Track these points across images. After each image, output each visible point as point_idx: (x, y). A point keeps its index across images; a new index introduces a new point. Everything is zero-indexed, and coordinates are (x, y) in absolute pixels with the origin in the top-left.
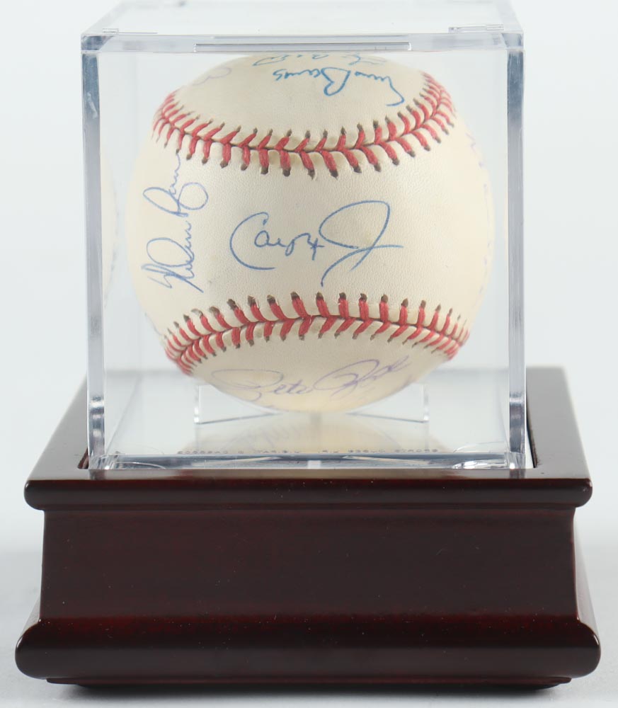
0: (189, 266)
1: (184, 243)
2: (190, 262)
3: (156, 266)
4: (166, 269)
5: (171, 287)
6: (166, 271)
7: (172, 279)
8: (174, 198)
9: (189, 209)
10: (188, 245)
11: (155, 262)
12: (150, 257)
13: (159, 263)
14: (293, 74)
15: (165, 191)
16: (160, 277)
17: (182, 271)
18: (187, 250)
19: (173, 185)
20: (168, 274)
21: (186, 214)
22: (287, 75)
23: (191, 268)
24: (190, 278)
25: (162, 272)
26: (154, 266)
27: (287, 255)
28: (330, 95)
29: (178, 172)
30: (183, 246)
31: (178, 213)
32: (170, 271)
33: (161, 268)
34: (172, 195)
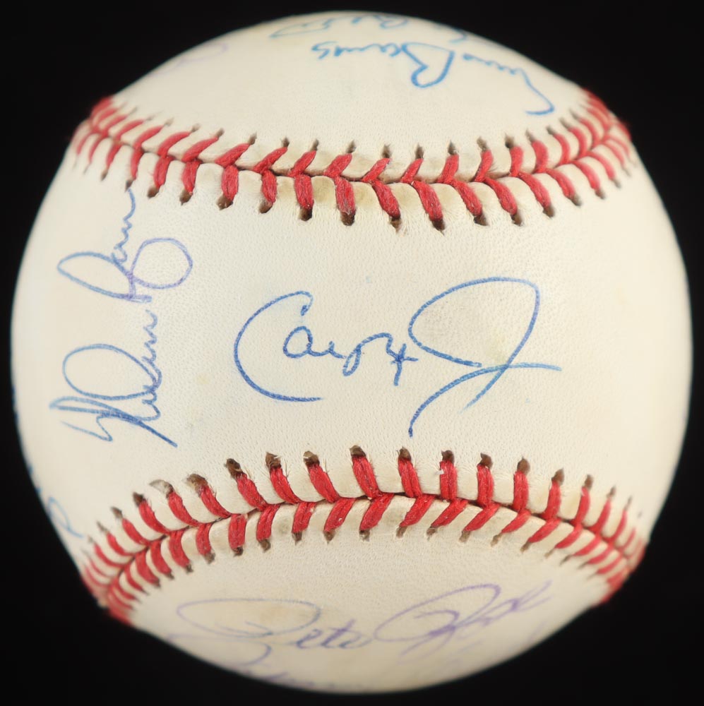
0: (150, 397)
1: (141, 352)
2: (152, 390)
3: (82, 400)
4: (101, 405)
5: (110, 439)
6: (99, 408)
7: (113, 425)
8: (122, 269)
9: (155, 287)
10: (149, 356)
11: (81, 392)
12: (69, 383)
13: (87, 394)
14: (350, 50)
15: (104, 258)
16: (89, 421)
17: (135, 407)
18: (146, 364)
19: (120, 245)
20: (105, 415)
21: (147, 298)
22: (339, 52)
23: (155, 399)
24: (149, 419)
25: (93, 412)
26: (76, 400)
27: (346, 374)
28: (424, 86)
29: (130, 220)
30: (140, 359)
31: (129, 297)
32: (110, 408)
33: (92, 402)
34: (116, 262)
